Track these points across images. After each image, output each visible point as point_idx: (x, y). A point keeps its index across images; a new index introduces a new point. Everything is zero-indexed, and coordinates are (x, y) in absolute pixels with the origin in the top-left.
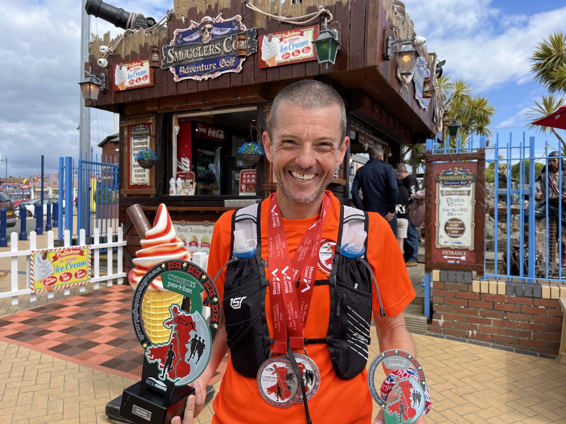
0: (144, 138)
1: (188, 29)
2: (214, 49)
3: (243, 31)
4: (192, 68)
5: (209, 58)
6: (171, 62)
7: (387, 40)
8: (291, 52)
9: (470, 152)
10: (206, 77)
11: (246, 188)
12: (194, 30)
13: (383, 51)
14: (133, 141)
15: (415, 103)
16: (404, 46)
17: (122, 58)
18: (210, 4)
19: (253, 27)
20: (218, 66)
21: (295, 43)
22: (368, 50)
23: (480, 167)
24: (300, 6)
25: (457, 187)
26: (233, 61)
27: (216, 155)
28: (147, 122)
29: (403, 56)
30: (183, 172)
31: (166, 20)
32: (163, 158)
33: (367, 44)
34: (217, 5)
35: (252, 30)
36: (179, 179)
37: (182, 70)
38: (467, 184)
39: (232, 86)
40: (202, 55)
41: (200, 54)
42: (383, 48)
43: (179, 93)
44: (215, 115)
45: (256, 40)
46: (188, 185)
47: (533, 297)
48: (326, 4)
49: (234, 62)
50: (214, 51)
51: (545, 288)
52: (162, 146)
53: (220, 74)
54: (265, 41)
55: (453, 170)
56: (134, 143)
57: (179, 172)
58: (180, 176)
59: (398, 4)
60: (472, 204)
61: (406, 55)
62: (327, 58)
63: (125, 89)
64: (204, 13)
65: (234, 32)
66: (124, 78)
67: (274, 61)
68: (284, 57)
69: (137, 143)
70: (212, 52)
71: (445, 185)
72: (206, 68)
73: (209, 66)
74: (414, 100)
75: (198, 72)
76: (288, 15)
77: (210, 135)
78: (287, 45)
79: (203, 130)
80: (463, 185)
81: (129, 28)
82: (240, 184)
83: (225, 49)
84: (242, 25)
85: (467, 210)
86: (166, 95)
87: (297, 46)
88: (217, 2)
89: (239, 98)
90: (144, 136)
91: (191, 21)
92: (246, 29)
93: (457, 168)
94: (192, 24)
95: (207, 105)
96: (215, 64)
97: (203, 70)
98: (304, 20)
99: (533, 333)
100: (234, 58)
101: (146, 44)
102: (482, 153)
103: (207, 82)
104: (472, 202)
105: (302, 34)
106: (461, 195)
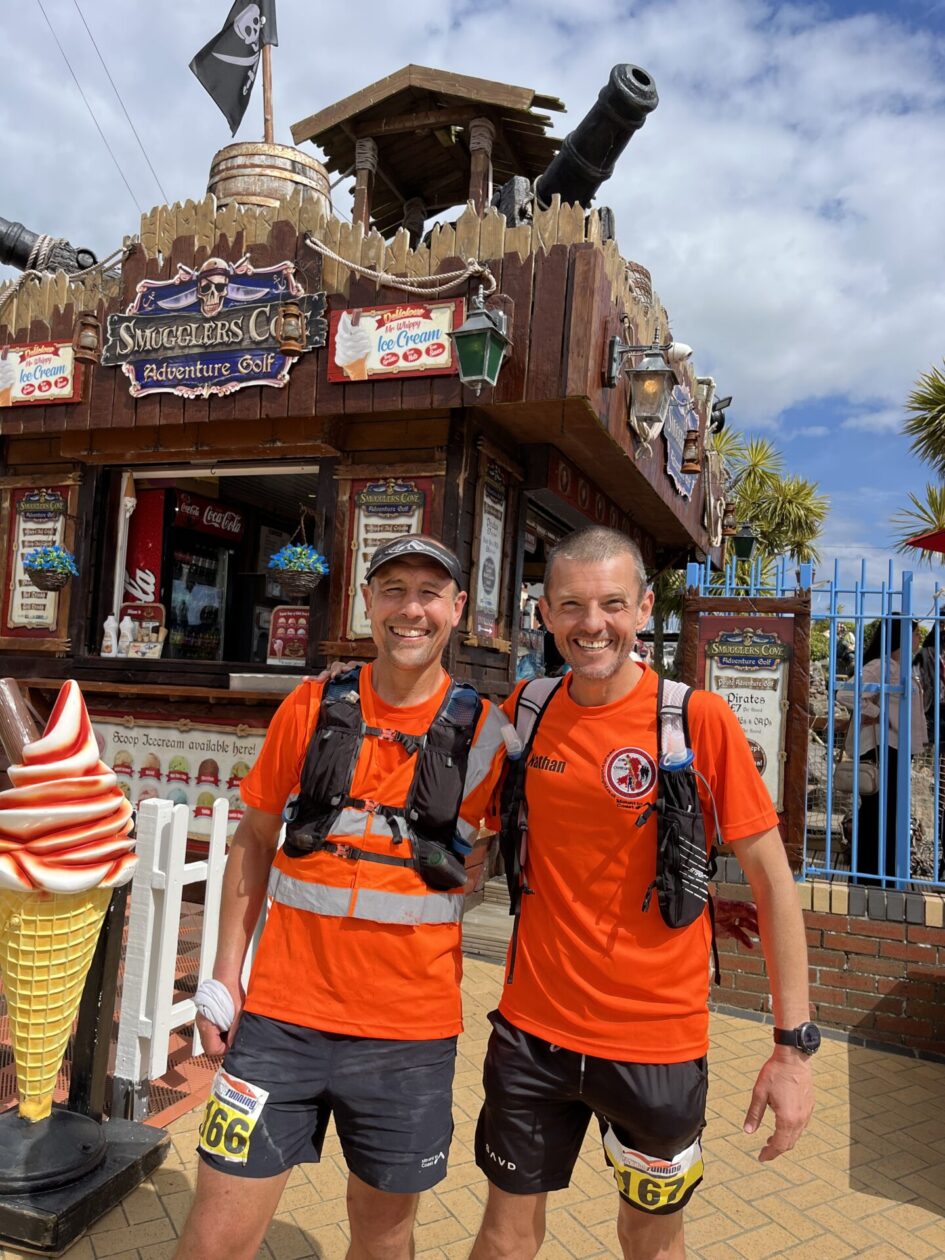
0: (50, 519)
1: (170, 281)
2: (227, 332)
3: (295, 297)
4: (174, 369)
5: (216, 349)
6: (125, 351)
7: (612, 344)
8: (400, 352)
9: (779, 596)
10: (206, 393)
11: (284, 648)
12: (184, 286)
13: (602, 365)
14: (23, 525)
15: (666, 483)
16: (646, 360)
17: (10, 334)
18: (224, 231)
19: (317, 291)
20: (234, 369)
21: (412, 332)
22: (570, 361)
23: (798, 629)
24: (426, 256)
25: (749, 671)
26: (270, 361)
27: (220, 569)
28: (61, 484)
29: (644, 381)
30: (138, 603)
31: (120, 256)
32: (93, 569)
33: (568, 349)
34: (239, 236)
35: (316, 296)
36: (127, 619)
37: (151, 373)
38: (772, 664)
39: (263, 416)
40: (200, 342)
41: (193, 339)
42: (603, 359)
43: (140, 424)
44: (222, 479)
45: (326, 321)
46: (148, 635)
47: (906, 921)
48: (485, 256)
49: (272, 364)
50: (228, 336)
51: (931, 903)
52: (92, 539)
53: (237, 388)
54: (344, 322)
55: (743, 634)
56: (24, 530)
57: (127, 604)
58: (130, 611)
59: (638, 272)
60: (781, 710)
61: (651, 379)
62: (481, 372)
63: (11, 405)
64: (209, 250)
65: (276, 297)
66: (11, 378)
67: (363, 369)
68: (386, 362)
69: (31, 530)
70: (221, 336)
71: (724, 665)
72: (207, 372)
73: (213, 368)
74: (663, 476)
75: (187, 380)
76: (399, 272)
77: (207, 521)
78: (394, 335)
79: (192, 511)
80: (762, 667)
81: (34, 266)
82: (270, 637)
83: (254, 334)
84: (295, 284)
85: (770, 723)
86: (109, 426)
87: (414, 340)
88: (240, 230)
89: (279, 444)
90: (50, 515)
91: (179, 265)
92: (302, 293)
93: (751, 630)
94: (181, 271)
95: (204, 454)
96: (228, 365)
97: (199, 375)
98: (433, 284)
99: (904, 1005)
100: (273, 354)
101: (69, 307)
102: (804, 598)
103: (207, 403)
104: (780, 704)
105: (427, 316)
106: (759, 688)
